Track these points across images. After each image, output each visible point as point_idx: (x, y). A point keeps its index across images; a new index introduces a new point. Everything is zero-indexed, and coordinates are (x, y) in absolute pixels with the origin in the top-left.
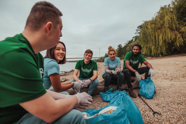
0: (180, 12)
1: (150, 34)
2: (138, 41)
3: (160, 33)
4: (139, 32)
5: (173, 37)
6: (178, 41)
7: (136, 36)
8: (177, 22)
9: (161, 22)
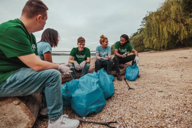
0: (187, 1)
1: (154, 26)
2: (142, 33)
3: (164, 24)
4: (144, 24)
5: (178, 30)
6: (182, 34)
7: (142, 29)
8: (183, 14)
9: (167, 13)
